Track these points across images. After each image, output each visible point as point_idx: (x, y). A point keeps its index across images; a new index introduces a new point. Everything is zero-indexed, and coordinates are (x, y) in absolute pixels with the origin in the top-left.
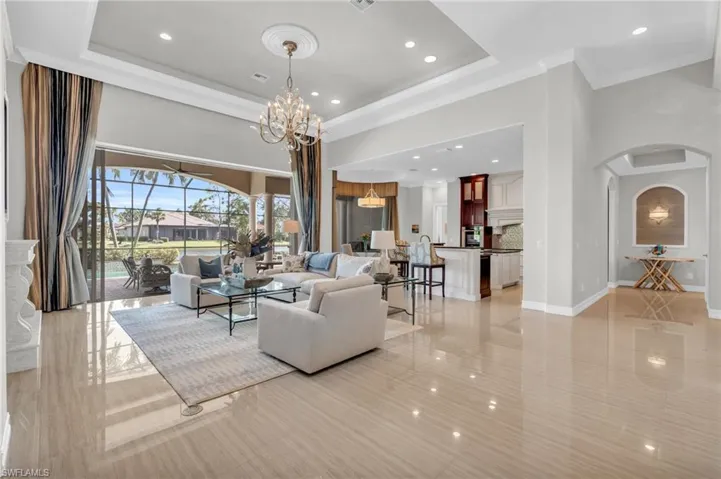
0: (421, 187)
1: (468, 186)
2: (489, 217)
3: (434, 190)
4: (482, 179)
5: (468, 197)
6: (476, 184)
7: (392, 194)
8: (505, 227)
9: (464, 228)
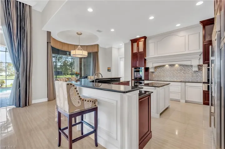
0: (112, 47)
1: (135, 44)
2: (147, 61)
3: (119, 49)
4: (143, 40)
5: (135, 51)
6: (140, 43)
7: (96, 50)
8: (156, 68)
9: (133, 68)
